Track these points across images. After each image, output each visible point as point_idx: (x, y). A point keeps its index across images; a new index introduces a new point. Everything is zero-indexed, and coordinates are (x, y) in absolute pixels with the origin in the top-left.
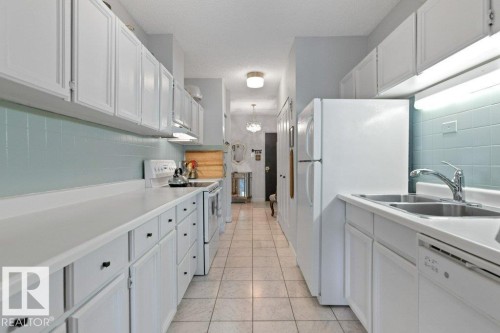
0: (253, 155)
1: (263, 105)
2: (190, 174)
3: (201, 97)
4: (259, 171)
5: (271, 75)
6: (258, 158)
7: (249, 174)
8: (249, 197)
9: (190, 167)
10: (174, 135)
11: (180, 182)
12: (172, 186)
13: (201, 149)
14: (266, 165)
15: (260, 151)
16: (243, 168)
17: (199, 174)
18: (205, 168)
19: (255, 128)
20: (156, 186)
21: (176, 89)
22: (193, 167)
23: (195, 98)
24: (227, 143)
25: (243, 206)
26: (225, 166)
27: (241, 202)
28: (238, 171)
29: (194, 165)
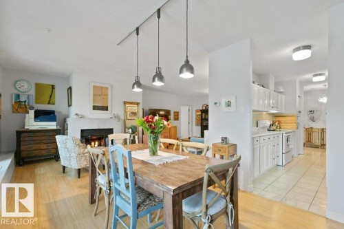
7: (323, 129)
8: (322, 147)
11: (271, 129)
12: (268, 130)
13: (283, 115)
16: (318, 125)
18: (286, 124)
20: (262, 130)
22: (278, 124)
23: (280, 92)
24: (300, 112)
25: (317, 149)
26: (298, 124)
27: (317, 147)
28: (314, 127)
29: (279, 122)
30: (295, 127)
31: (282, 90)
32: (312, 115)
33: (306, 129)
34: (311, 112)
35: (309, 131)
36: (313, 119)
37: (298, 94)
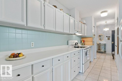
0: (107, 38)
1: (109, 22)
2: (83, 44)
3: (86, 23)
4: (109, 43)
5: (110, 11)
6: (109, 39)
7: (105, 44)
8: (105, 52)
9: (82, 42)
10: (76, 34)
11: (77, 46)
12: (75, 47)
13: (86, 37)
14: (112, 42)
15: (110, 37)
16: (103, 42)
17: (85, 44)
18: (87, 42)
19: (106, 29)
20: (71, 47)
21: (75, 21)
22: (83, 42)
23: (84, 24)
24: (94, 35)
25: (102, 54)
26: (93, 42)
27: (102, 53)
28: (101, 43)
29: (84, 41)
30: (92, 44)
31: (85, 22)
32: (100, 38)
33: (98, 44)
34: (100, 36)
35: (99, 45)
36: (100, 40)
37: (93, 25)
